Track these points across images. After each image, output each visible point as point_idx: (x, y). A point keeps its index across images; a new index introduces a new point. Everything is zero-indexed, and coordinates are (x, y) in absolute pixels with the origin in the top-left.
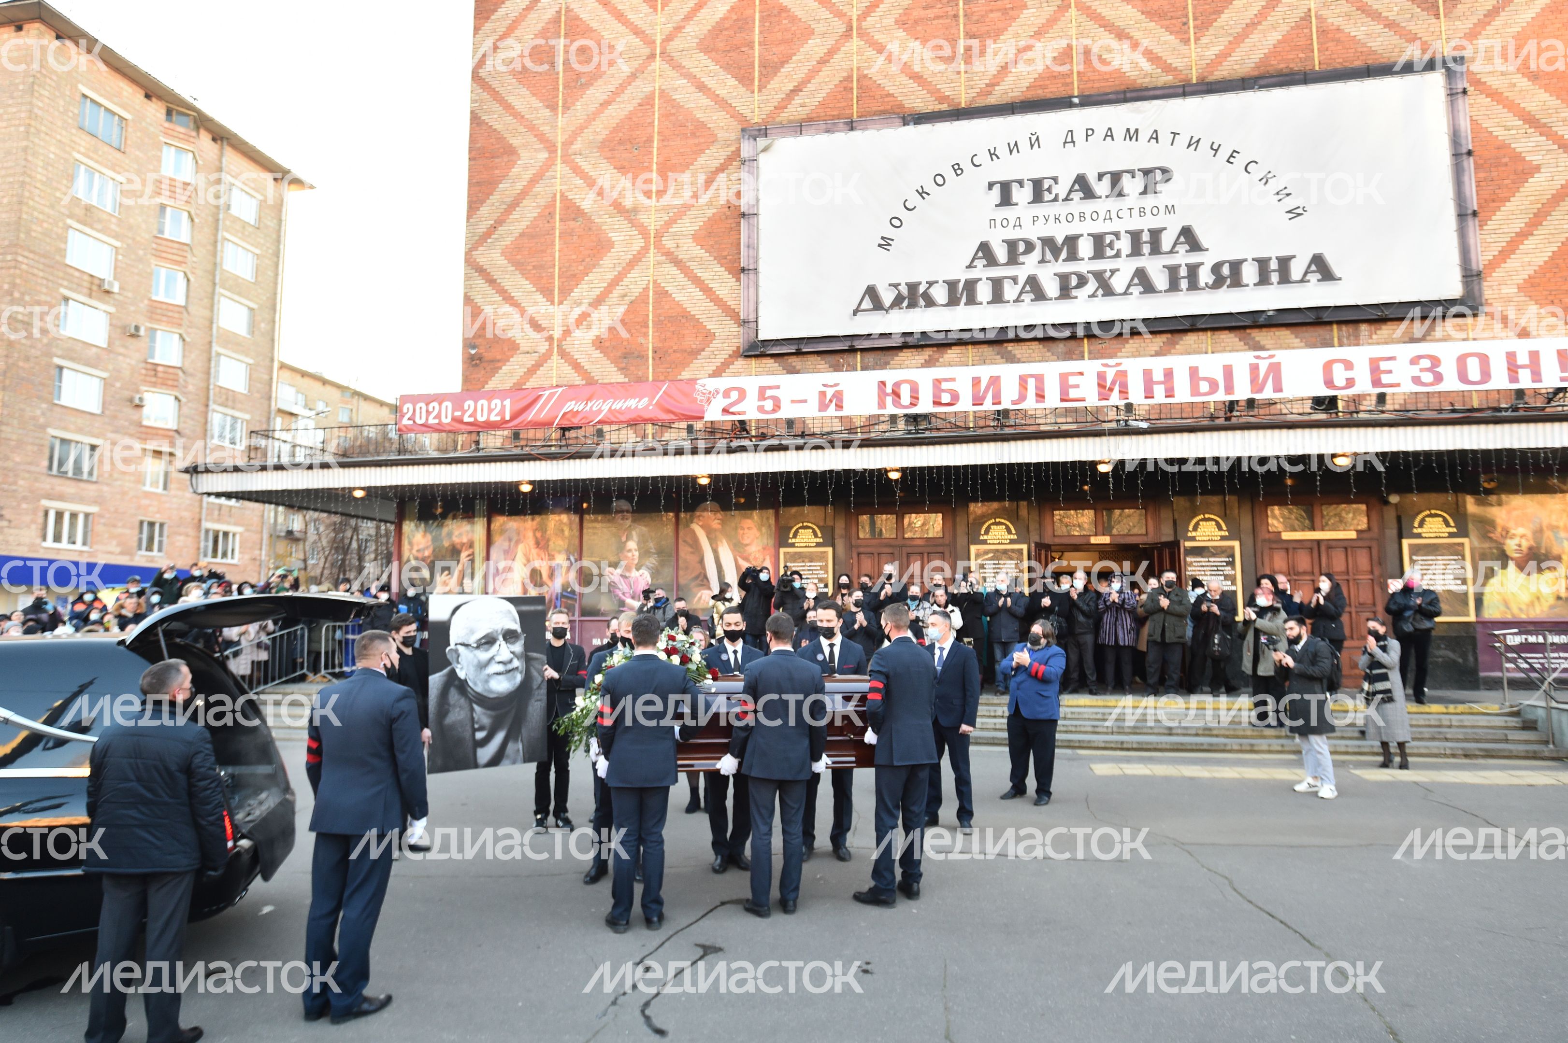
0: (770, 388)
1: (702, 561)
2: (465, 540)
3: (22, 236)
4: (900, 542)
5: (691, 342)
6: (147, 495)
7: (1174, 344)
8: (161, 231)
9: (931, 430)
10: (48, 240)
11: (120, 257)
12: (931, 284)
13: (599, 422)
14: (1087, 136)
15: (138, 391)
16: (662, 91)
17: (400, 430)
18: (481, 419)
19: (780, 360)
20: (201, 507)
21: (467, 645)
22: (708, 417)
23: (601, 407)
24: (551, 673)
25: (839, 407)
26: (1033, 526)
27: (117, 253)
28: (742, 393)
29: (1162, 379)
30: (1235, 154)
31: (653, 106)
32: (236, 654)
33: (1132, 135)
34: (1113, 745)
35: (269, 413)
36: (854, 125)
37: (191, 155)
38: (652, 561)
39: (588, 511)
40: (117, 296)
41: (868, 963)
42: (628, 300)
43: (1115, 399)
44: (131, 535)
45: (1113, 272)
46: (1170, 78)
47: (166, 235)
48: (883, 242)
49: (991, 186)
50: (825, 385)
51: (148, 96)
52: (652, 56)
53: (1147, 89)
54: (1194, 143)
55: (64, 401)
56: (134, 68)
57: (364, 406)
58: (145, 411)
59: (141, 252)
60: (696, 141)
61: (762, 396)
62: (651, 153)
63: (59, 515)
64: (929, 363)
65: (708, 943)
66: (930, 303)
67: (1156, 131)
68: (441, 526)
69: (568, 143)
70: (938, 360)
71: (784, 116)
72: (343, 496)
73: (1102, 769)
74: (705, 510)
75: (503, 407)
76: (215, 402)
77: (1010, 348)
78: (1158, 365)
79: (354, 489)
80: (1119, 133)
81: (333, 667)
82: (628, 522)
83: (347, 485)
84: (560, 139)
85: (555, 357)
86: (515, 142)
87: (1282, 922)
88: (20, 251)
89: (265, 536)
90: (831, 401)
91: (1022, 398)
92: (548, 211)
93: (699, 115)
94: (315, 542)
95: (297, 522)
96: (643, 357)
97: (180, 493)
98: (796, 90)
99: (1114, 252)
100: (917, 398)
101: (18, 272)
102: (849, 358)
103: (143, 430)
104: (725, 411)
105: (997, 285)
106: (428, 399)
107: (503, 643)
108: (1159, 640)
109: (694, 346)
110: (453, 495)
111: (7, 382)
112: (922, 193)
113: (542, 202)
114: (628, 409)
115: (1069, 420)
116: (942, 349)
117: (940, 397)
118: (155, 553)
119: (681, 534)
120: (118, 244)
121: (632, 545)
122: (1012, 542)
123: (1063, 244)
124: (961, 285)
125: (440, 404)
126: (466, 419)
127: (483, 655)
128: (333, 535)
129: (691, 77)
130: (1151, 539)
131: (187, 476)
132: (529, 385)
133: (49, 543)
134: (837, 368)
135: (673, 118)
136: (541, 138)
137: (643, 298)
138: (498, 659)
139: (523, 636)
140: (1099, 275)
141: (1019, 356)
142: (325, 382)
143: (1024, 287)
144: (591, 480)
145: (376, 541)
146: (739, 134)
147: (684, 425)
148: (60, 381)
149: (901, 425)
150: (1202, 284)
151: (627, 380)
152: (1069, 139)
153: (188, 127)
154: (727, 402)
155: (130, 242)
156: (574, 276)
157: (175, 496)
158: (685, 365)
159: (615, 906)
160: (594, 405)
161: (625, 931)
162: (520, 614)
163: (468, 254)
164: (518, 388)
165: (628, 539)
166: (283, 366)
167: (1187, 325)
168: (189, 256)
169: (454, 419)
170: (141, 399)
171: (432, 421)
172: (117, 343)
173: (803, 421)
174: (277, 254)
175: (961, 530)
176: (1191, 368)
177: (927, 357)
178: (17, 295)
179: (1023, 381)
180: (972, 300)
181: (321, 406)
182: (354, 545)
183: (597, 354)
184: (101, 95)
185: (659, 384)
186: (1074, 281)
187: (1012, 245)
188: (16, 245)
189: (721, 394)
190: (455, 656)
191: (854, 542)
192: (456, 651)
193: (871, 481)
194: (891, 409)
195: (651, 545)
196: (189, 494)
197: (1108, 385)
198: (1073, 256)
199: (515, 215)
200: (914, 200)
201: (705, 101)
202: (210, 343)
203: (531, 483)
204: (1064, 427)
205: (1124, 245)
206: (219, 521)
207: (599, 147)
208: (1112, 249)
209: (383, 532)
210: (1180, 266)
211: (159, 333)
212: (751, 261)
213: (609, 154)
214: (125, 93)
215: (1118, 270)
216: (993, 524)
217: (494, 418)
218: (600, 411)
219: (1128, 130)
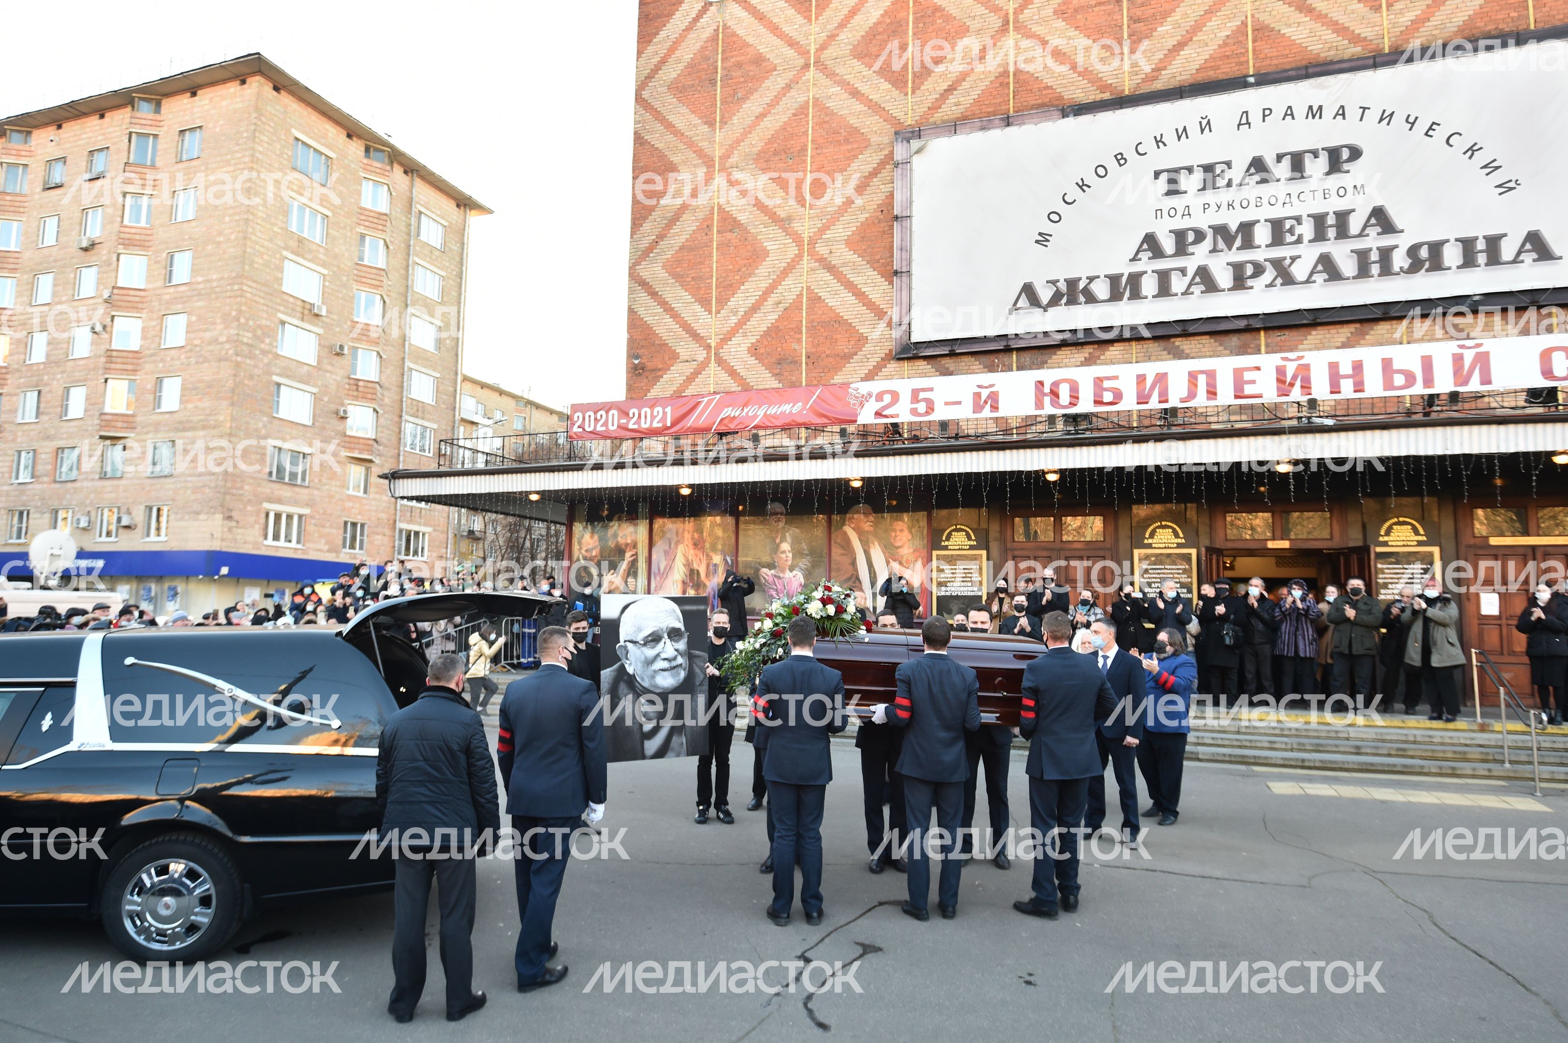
0: (924, 390)
1: (854, 563)
2: (629, 541)
3: (247, 267)
4: (1058, 545)
5: (843, 346)
6: (351, 498)
7: (1363, 334)
8: (361, 259)
9: (1091, 430)
10: (268, 270)
11: (327, 284)
12: (1091, 279)
13: (755, 427)
14: (1264, 116)
15: (342, 405)
16: (816, 100)
17: (571, 437)
18: (644, 425)
19: (932, 361)
20: (396, 510)
21: (634, 642)
22: (861, 420)
23: (757, 413)
24: (712, 670)
25: (995, 408)
26: (1203, 529)
27: (324, 280)
28: (895, 396)
29: (1350, 371)
30: (1434, 127)
31: (807, 115)
32: (428, 645)
33: (1316, 112)
34: (1293, 763)
35: (454, 422)
36: (1011, 120)
37: (386, 187)
38: (805, 563)
39: (743, 513)
40: (324, 319)
41: (1030, 975)
42: (781, 307)
43: (1296, 394)
44: (337, 534)
45: (1294, 259)
46: (1359, 49)
47: (366, 263)
48: (1041, 238)
49: (1157, 174)
50: (979, 386)
51: (349, 136)
52: (807, 66)
53: (1332, 63)
54: (1386, 117)
55: (282, 414)
56: (338, 111)
57: (537, 415)
58: (349, 421)
59: (345, 278)
60: (850, 147)
61: (915, 398)
62: (805, 161)
63: (278, 516)
64: (1089, 362)
65: (867, 942)
66: (1091, 299)
67: (1342, 107)
68: (606, 527)
69: (725, 157)
70: (1099, 358)
71: (938, 116)
72: (521, 499)
73: (1280, 788)
74: (858, 512)
75: (665, 413)
76: (407, 413)
77: (1177, 343)
78: (1345, 358)
79: (530, 493)
80: (1300, 111)
81: (512, 659)
82: (781, 524)
83: (524, 490)
84: (717, 153)
85: (713, 364)
86: (675, 159)
87: (1491, 963)
88: (245, 281)
89: (451, 536)
90: (986, 402)
91: (1192, 395)
92: (706, 224)
93: (853, 121)
94: (493, 541)
95: (477, 523)
96: (796, 363)
97: (378, 496)
98: (950, 90)
99: (1294, 238)
100: (1077, 398)
101: (243, 300)
102: (1005, 358)
103: (347, 439)
104: (878, 414)
105: (1164, 277)
106: (596, 408)
107: (668, 641)
108: (1347, 652)
109: (847, 351)
110: (618, 498)
111: (235, 398)
112: (1082, 186)
113: (701, 215)
114: (783, 413)
115: (1244, 417)
116: (1103, 347)
117: (1102, 396)
118: (357, 551)
119: (833, 536)
120: (325, 272)
121: (786, 546)
122: (1179, 546)
123: (1237, 231)
124: (1124, 280)
125: (607, 412)
126: (631, 426)
127: (650, 652)
128: (509, 534)
129: (845, 84)
130: (1336, 543)
131: (386, 482)
132: (688, 392)
133: (270, 541)
134: (992, 369)
135: (826, 126)
136: (700, 153)
137: (796, 305)
138: (663, 656)
139: (686, 635)
140: (1277, 263)
141: (1187, 351)
142: (501, 392)
143: (1193, 278)
144: (747, 483)
145: (547, 541)
146: (892, 137)
147: (837, 429)
148: (278, 397)
149: (1060, 425)
150: (1396, 268)
151: (781, 385)
152: (1244, 121)
153: (383, 162)
154: (880, 405)
155: (335, 269)
156: (731, 285)
157: (374, 499)
158: (837, 369)
159: (775, 900)
160: (750, 411)
161: (785, 925)
162: (684, 613)
163: (632, 268)
164: (678, 395)
165: (781, 542)
166: (466, 379)
167: (1379, 313)
168: (385, 279)
169: (620, 427)
170: (345, 412)
171: (599, 428)
172: (325, 361)
173: (957, 423)
174: (460, 276)
175: (1124, 532)
176: (1383, 360)
177: (1087, 355)
178: (242, 320)
179: (1193, 377)
180: (1136, 295)
181: (498, 416)
182: (528, 544)
183: (752, 361)
184: (311, 138)
185: (813, 389)
186: (1249, 270)
187: (1180, 236)
188: (242, 276)
189: (873, 398)
190: (624, 652)
191: (1009, 545)
192: (625, 647)
193: (1028, 483)
194: (1049, 409)
195: (804, 546)
196: (386, 497)
197: (1288, 380)
198: (1248, 244)
199: (675, 229)
200: (1074, 193)
201: (859, 107)
202: (403, 359)
203: (690, 486)
204: (1238, 426)
205: (1307, 230)
206: (410, 522)
207: (755, 159)
208: (1293, 235)
209: (553, 532)
210: (1370, 250)
211: (360, 351)
212: (904, 263)
213: (764, 165)
214: (330, 135)
215: (1299, 257)
216: (1159, 527)
217: (656, 425)
218: (755, 416)
219: (1311, 107)
